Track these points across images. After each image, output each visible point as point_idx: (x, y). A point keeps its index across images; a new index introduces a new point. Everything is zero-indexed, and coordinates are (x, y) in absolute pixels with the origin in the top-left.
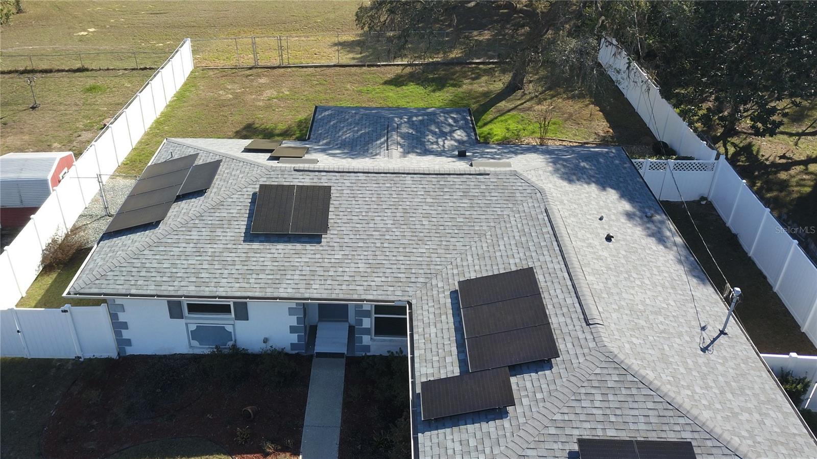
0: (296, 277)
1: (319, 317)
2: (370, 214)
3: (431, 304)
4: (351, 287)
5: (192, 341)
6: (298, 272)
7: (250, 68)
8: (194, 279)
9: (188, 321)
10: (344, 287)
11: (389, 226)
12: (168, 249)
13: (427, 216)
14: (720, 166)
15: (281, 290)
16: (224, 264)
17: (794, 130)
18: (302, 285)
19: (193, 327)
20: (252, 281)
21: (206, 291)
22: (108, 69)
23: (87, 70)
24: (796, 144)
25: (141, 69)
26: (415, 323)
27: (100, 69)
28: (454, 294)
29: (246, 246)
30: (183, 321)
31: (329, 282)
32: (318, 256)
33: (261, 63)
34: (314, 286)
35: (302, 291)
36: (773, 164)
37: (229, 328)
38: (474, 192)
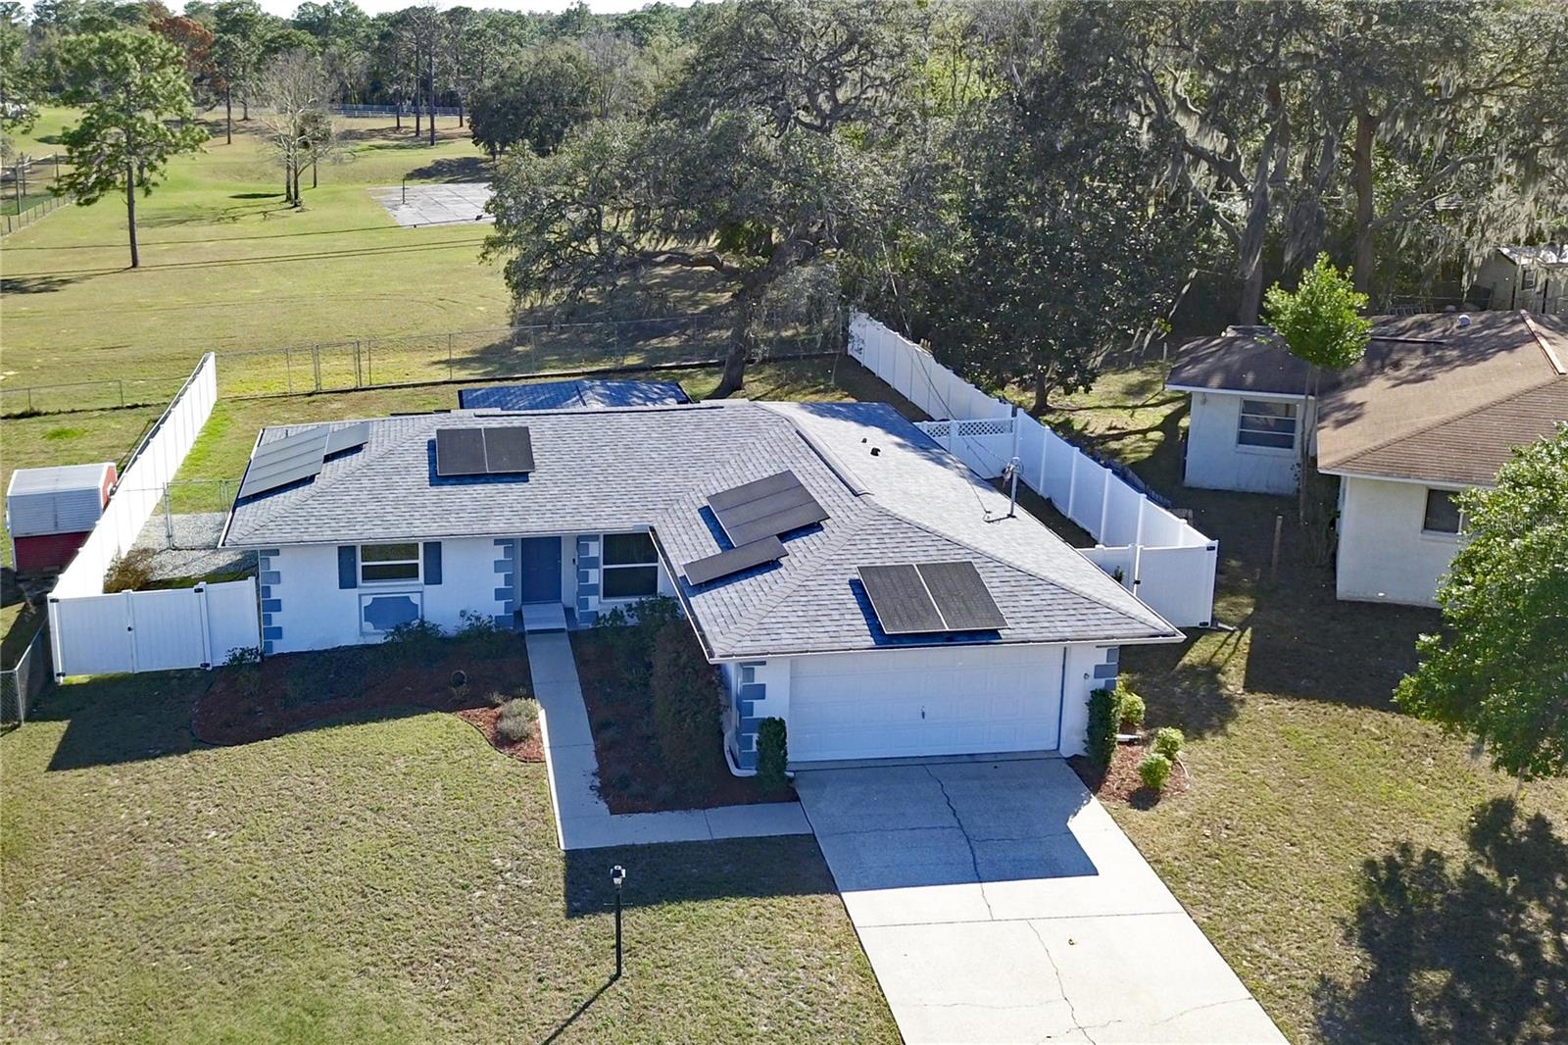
0: (506, 513)
1: (523, 600)
2: (584, 452)
5: (364, 623)
6: (507, 509)
7: (310, 395)
9: (363, 591)
11: (611, 461)
13: (656, 450)
14: (1019, 422)
17: (1130, 403)
19: (368, 601)
22: (73, 411)
23: (38, 414)
24: (1132, 416)
25: (128, 407)
27: (60, 412)
30: (355, 592)
32: (528, 493)
33: (325, 388)
36: (1100, 436)
37: (415, 599)
38: (709, 424)
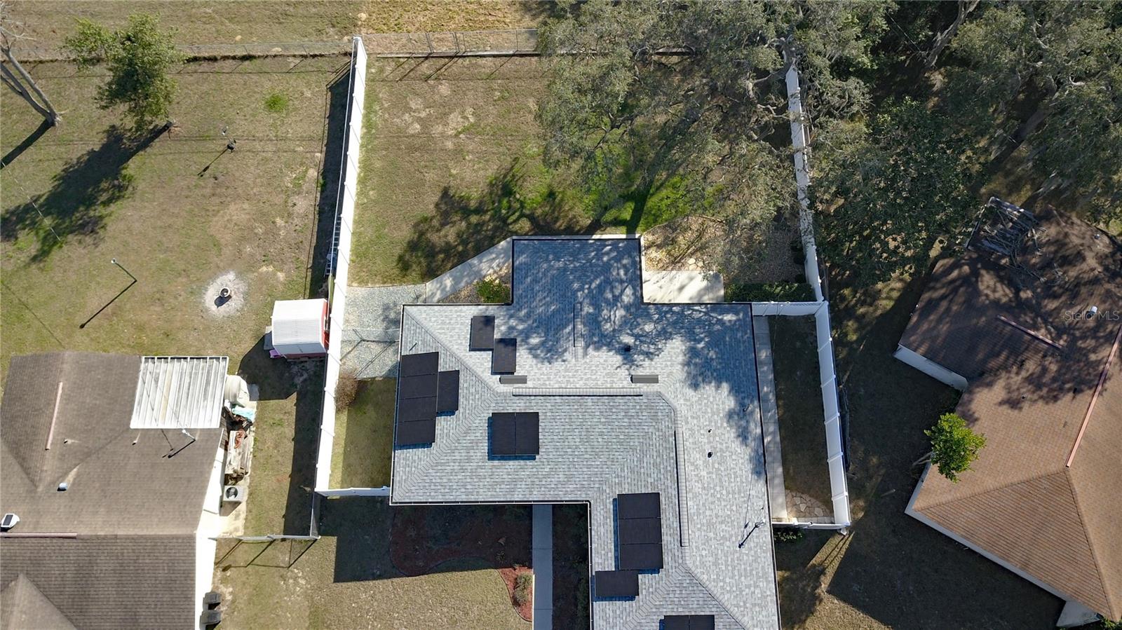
0: (523, 486)
2: (565, 434)
3: (602, 507)
4: (556, 493)
6: (524, 483)
8: (463, 490)
10: (552, 493)
11: (577, 444)
12: (443, 468)
13: (601, 434)
15: (516, 496)
16: (480, 478)
18: (527, 493)
20: (498, 490)
21: (472, 498)
26: (592, 521)
28: (614, 500)
29: (490, 463)
31: (543, 489)
32: (535, 470)
34: (535, 493)
35: (528, 496)
38: (632, 411)
